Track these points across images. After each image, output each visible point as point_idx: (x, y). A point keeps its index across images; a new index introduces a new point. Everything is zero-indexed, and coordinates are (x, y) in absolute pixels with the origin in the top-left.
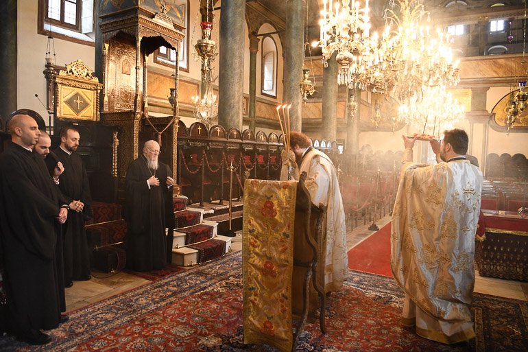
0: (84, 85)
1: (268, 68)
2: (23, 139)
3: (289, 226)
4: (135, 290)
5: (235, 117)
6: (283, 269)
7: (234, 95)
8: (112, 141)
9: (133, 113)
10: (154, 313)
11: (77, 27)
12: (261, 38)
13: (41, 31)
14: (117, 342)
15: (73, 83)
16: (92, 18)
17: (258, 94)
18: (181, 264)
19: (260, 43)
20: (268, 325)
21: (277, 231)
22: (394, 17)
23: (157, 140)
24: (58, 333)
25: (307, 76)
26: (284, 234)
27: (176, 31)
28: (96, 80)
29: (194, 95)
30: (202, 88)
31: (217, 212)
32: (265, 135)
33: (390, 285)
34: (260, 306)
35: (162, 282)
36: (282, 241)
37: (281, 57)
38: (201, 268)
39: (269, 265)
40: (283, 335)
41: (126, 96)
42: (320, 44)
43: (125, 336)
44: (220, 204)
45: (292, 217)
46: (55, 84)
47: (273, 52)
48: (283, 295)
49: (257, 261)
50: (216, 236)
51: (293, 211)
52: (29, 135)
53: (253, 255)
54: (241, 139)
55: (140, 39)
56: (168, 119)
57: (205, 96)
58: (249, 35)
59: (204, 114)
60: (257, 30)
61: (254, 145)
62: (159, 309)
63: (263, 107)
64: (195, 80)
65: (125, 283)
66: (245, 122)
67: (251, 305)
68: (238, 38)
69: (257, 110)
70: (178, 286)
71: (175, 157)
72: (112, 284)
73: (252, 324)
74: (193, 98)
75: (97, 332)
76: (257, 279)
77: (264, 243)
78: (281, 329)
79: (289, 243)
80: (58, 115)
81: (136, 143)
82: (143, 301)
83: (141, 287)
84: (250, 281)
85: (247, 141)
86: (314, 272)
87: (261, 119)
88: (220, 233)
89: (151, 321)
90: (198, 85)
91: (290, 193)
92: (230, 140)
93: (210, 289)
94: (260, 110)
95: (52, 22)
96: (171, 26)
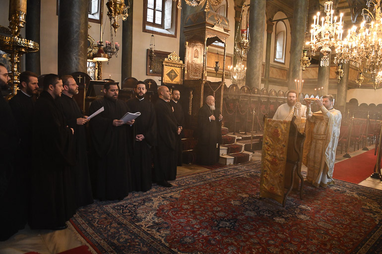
0: (175, 65)
1: (279, 43)
2: (164, 97)
3: (285, 142)
4: (203, 172)
5: (256, 80)
6: (281, 162)
7: (256, 66)
8: (189, 95)
9: (201, 80)
10: (215, 182)
11: (162, 26)
12: (275, 22)
13: (145, 30)
14: (201, 190)
15: (170, 64)
16: (170, 20)
17: (271, 62)
18: (225, 163)
19: (274, 26)
20: (272, 189)
21: (279, 144)
22: (370, 14)
23: (213, 96)
24: (173, 184)
25: (306, 54)
26: (283, 145)
27: (225, 33)
28: (181, 62)
29: (229, 64)
30: (235, 60)
31: (244, 139)
32: (275, 92)
33: (347, 186)
34: (269, 179)
35: (216, 170)
36: (282, 149)
37: (289, 35)
38: (235, 167)
39: (274, 160)
40: (279, 194)
41: (196, 70)
42: (311, 43)
43: (203, 188)
44: (245, 134)
45: (287, 137)
46: (163, 65)
47: (284, 31)
48: (281, 174)
49: (269, 158)
50: (243, 151)
51: (288, 134)
52: (166, 94)
53: (267, 155)
54: (260, 94)
55: (206, 39)
56: (219, 83)
57: (237, 66)
58: (267, 21)
59: (235, 77)
60: (273, 17)
61: (268, 98)
62: (217, 181)
63: (275, 70)
64: (229, 54)
65: (198, 169)
66: (263, 81)
67: (264, 179)
68: (260, 30)
69: (270, 73)
70: (225, 173)
71: (221, 105)
72: (191, 169)
73: (265, 188)
74: (229, 67)
75: (191, 186)
76: (268, 166)
77: (273, 149)
78: (279, 191)
79: (285, 149)
80: (163, 81)
81: (202, 97)
82: (208, 177)
83: (206, 172)
84: (264, 167)
85: (263, 96)
86: (297, 165)
87: (272, 79)
88: (245, 150)
89: (214, 185)
90: (232, 58)
91: (287, 126)
92: (252, 95)
93: (241, 176)
94: (272, 73)
95: (150, 24)
96: (222, 30)
